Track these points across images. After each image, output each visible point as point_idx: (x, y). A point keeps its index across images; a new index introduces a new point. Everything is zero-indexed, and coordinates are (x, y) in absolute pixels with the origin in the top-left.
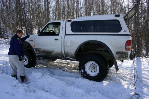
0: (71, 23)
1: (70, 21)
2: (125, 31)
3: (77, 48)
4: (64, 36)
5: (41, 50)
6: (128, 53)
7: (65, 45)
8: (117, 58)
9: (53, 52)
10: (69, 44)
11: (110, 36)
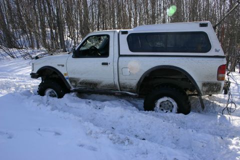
0: (127, 35)
1: (126, 33)
2: (216, 51)
3: (141, 78)
4: (117, 59)
5: (80, 81)
6: (221, 84)
7: (120, 72)
8: (203, 91)
9: (100, 83)
10: (126, 72)
11: (193, 58)
